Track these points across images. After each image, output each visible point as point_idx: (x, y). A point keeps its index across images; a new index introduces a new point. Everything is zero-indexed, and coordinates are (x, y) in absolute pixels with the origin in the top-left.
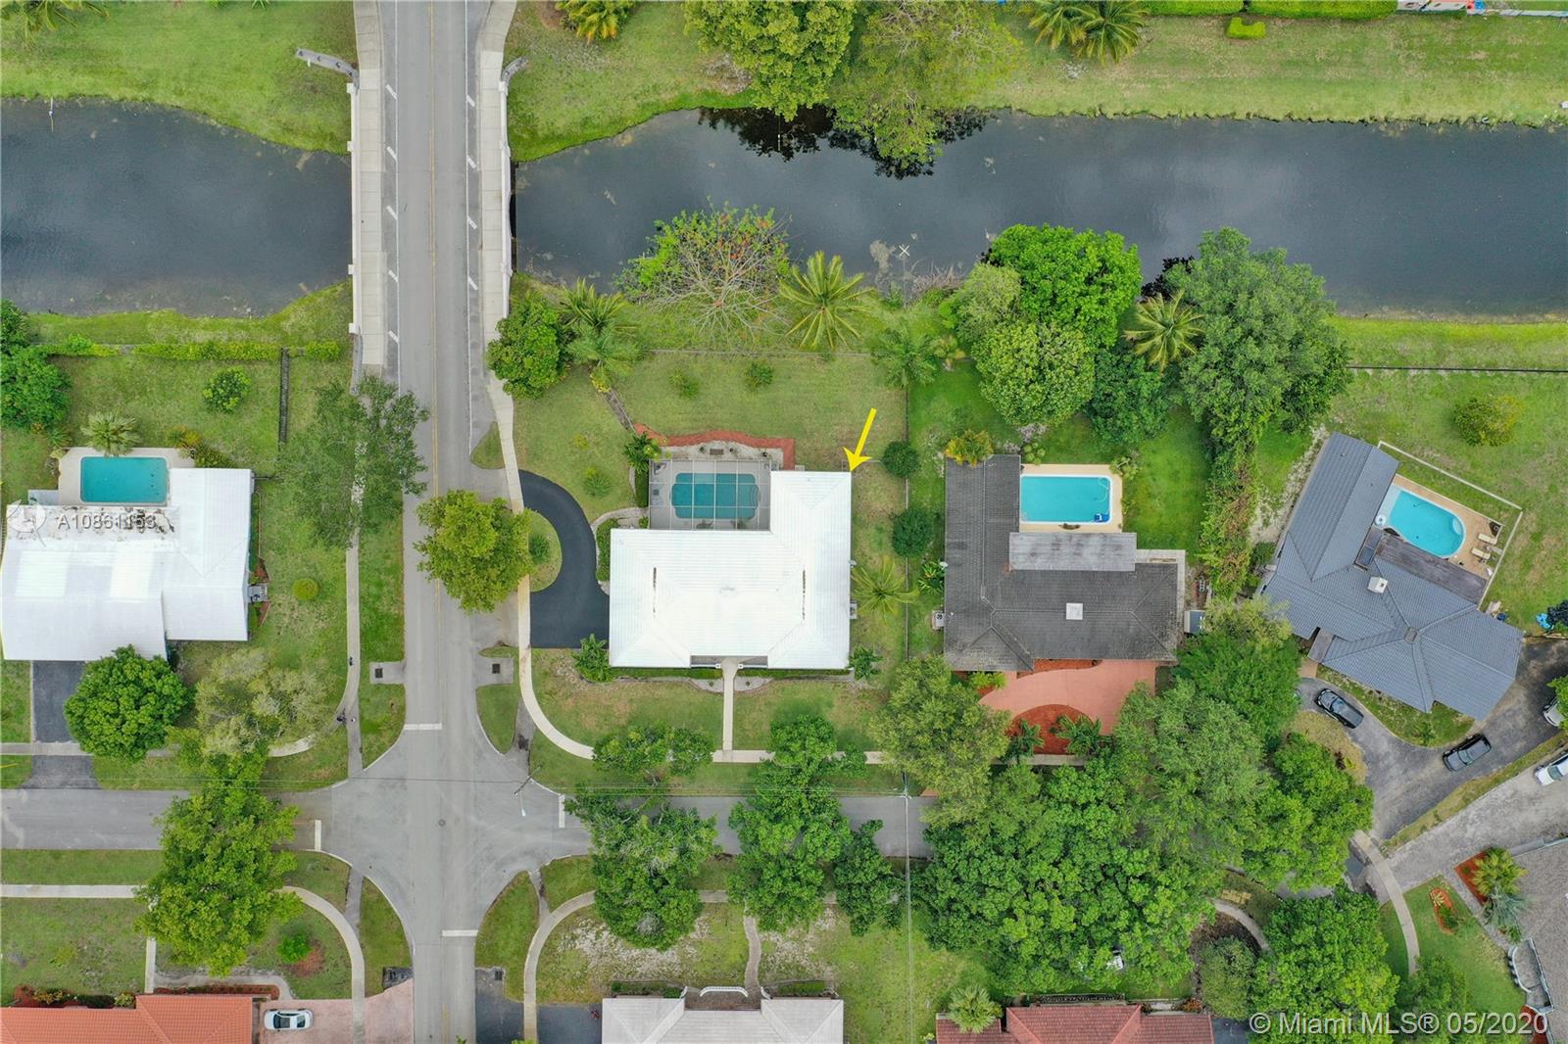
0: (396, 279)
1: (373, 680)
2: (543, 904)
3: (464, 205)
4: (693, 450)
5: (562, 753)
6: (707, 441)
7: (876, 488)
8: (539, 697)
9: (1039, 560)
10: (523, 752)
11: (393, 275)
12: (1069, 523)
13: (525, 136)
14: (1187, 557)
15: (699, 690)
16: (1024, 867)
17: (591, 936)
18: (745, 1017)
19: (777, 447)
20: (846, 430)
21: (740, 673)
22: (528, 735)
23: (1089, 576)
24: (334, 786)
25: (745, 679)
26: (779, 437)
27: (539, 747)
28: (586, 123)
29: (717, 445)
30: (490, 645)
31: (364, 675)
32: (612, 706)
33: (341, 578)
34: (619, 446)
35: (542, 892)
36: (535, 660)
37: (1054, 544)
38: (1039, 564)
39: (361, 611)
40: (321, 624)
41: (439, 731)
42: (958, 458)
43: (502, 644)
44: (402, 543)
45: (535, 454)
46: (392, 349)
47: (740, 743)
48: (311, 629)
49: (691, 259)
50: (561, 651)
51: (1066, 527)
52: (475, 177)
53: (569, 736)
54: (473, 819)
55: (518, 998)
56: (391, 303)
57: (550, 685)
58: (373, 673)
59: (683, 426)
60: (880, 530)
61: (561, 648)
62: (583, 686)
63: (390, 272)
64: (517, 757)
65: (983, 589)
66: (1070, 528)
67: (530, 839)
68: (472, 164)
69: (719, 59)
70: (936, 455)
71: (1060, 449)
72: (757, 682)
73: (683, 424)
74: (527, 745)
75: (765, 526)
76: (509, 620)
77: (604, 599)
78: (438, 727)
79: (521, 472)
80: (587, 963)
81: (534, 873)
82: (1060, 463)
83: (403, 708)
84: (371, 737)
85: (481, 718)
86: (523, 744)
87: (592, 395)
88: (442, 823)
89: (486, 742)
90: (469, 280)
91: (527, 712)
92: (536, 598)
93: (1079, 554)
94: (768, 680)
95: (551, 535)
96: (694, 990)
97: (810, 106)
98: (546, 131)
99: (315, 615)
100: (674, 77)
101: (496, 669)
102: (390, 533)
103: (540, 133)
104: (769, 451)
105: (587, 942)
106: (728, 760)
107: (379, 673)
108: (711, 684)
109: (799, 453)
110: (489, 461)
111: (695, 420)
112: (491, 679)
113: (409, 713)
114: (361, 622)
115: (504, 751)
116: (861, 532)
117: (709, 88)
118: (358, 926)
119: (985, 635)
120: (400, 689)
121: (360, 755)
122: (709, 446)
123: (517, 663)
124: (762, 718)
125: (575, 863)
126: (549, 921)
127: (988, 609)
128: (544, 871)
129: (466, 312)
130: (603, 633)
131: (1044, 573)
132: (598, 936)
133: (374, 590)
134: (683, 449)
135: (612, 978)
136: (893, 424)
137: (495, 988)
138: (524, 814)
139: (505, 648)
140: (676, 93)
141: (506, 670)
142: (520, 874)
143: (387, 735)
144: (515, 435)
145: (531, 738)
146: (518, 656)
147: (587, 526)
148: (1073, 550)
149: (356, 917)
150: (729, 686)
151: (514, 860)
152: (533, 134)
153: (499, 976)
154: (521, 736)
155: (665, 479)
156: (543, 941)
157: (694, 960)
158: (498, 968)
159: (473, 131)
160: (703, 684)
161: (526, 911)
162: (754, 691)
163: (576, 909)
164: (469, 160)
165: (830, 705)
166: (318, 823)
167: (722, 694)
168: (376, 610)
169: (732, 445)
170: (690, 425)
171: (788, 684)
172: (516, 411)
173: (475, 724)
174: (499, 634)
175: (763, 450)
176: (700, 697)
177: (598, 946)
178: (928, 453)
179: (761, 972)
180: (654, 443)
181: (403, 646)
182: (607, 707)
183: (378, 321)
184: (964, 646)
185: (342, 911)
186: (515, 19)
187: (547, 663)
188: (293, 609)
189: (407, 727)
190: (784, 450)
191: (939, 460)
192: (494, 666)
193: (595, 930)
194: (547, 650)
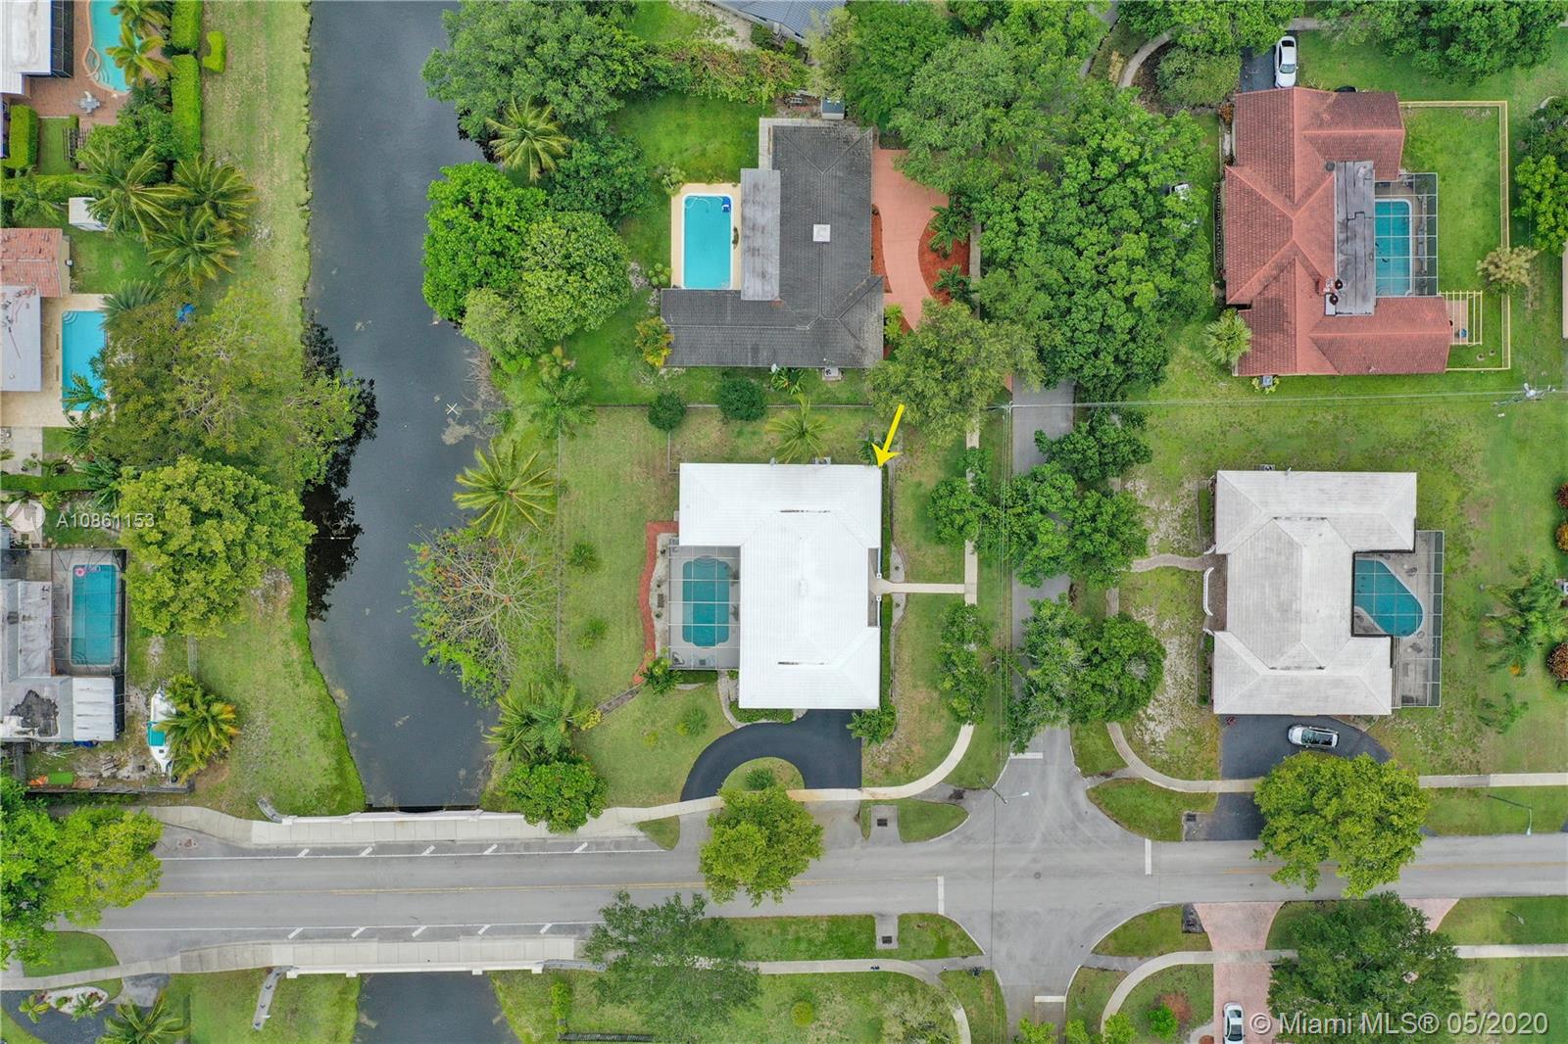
0: (487, 926)
1: (894, 945)
2: (1119, 774)
3: (410, 859)
4: (659, 625)
5: (968, 756)
6: (649, 611)
7: (698, 438)
8: (911, 779)
9: (770, 270)
10: (966, 795)
11: (483, 930)
12: (732, 239)
13: (338, 798)
14: (766, 116)
15: (903, 618)
16: (1083, 285)
17: (1152, 725)
18: (1234, 569)
19: (655, 540)
20: (637, 469)
21: (886, 576)
22: (950, 790)
23: (785, 219)
24: (1001, 984)
25: (892, 572)
26: (645, 538)
27: (962, 779)
28: (324, 736)
29: (654, 601)
30: (858, 828)
31: (889, 955)
32: (920, 706)
33: (791, 979)
34: (655, 701)
35: (1107, 775)
36: (874, 783)
37: (753, 255)
38: (774, 270)
39: (824, 958)
40: (838, 998)
41: (945, 880)
42: (664, 353)
43: (857, 818)
44: (756, 918)
45: (664, 785)
46: (558, 930)
47: (958, 576)
48: (843, 1008)
49: (462, 628)
50: (864, 758)
51: (735, 242)
52: (382, 848)
53: (950, 749)
54: (1033, 845)
55: (1214, 798)
56: (513, 931)
57: (898, 769)
58: (887, 946)
59: (633, 636)
60: (740, 433)
61: (861, 757)
62: (900, 734)
63: (480, 932)
64: (971, 801)
65: (799, 328)
66: (737, 237)
67: (1054, 787)
68: (368, 851)
69: (255, 600)
70: (662, 376)
71: (656, 248)
72: (895, 559)
73: (633, 635)
74: (959, 791)
75: (735, 551)
76: (833, 810)
77: (811, 714)
78: (941, 880)
79: (683, 799)
80: (1179, 729)
81: (1088, 783)
82: (670, 247)
83: (922, 916)
84: (951, 947)
85: (932, 837)
86: (958, 795)
87: (604, 727)
88: (1038, 875)
89: (956, 833)
90: (486, 853)
91: (926, 791)
92: (812, 781)
93: (763, 228)
94: (894, 548)
95: (746, 768)
96: (1207, 622)
97: (302, 508)
98: (334, 777)
99: (828, 1004)
100: (275, 646)
101: (882, 823)
102: (746, 930)
103: (336, 782)
104: (659, 548)
105: (1158, 729)
106: (974, 588)
107: (887, 940)
108: (898, 605)
109: (661, 517)
110: (671, 832)
111: (628, 623)
112: (893, 827)
113: (927, 909)
114: (836, 958)
115: (966, 814)
116: (742, 453)
117: (286, 611)
118: (1141, 959)
119: (845, 325)
120: (903, 919)
121: (970, 958)
122: (655, 609)
123: (877, 802)
124: (932, 554)
125: (1078, 742)
126: (1137, 768)
127: (820, 323)
128: (1085, 773)
129: (520, 856)
130: (845, 716)
131: (783, 264)
132: (1151, 719)
133: (803, 946)
134: (657, 635)
135: (1194, 705)
136: (631, 420)
137: (1202, 822)
138: (1027, 794)
139: (861, 813)
140: (291, 644)
141: (884, 812)
142: (1089, 798)
143: (949, 931)
144: (645, 805)
145: (952, 787)
146: (869, 801)
147: (737, 731)
148: (759, 234)
149: (1132, 960)
150: (899, 588)
151: (1075, 804)
152: (337, 789)
153: (1191, 818)
154: (951, 797)
155: (689, 654)
156: (1157, 774)
157: (1177, 621)
158: (1183, 818)
159: (335, 851)
160: (897, 614)
161: (1126, 791)
162: (905, 561)
163: (1124, 741)
164: (363, 854)
165: (919, 484)
166: (1038, 999)
167: (908, 595)
168: (824, 944)
169: (653, 585)
170: (633, 628)
171: (897, 528)
172: (620, 804)
173: (938, 844)
174: (847, 820)
175: (658, 554)
176: (910, 617)
177: (1162, 718)
178: (661, 384)
179: (1189, 554)
180: (650, 665)
181: (860, 916)
182: (921, 710)
183: (530, 945)
184: (858, 347)
185: (1125, 974)
186: (219, 809)
187: (876, 771)
188: (823, 1026)
189: (941, 912)
190: (658, 533)
191: (668, 374)
192: (879, 825)
193: (1146, 721)
194: (863, 772)
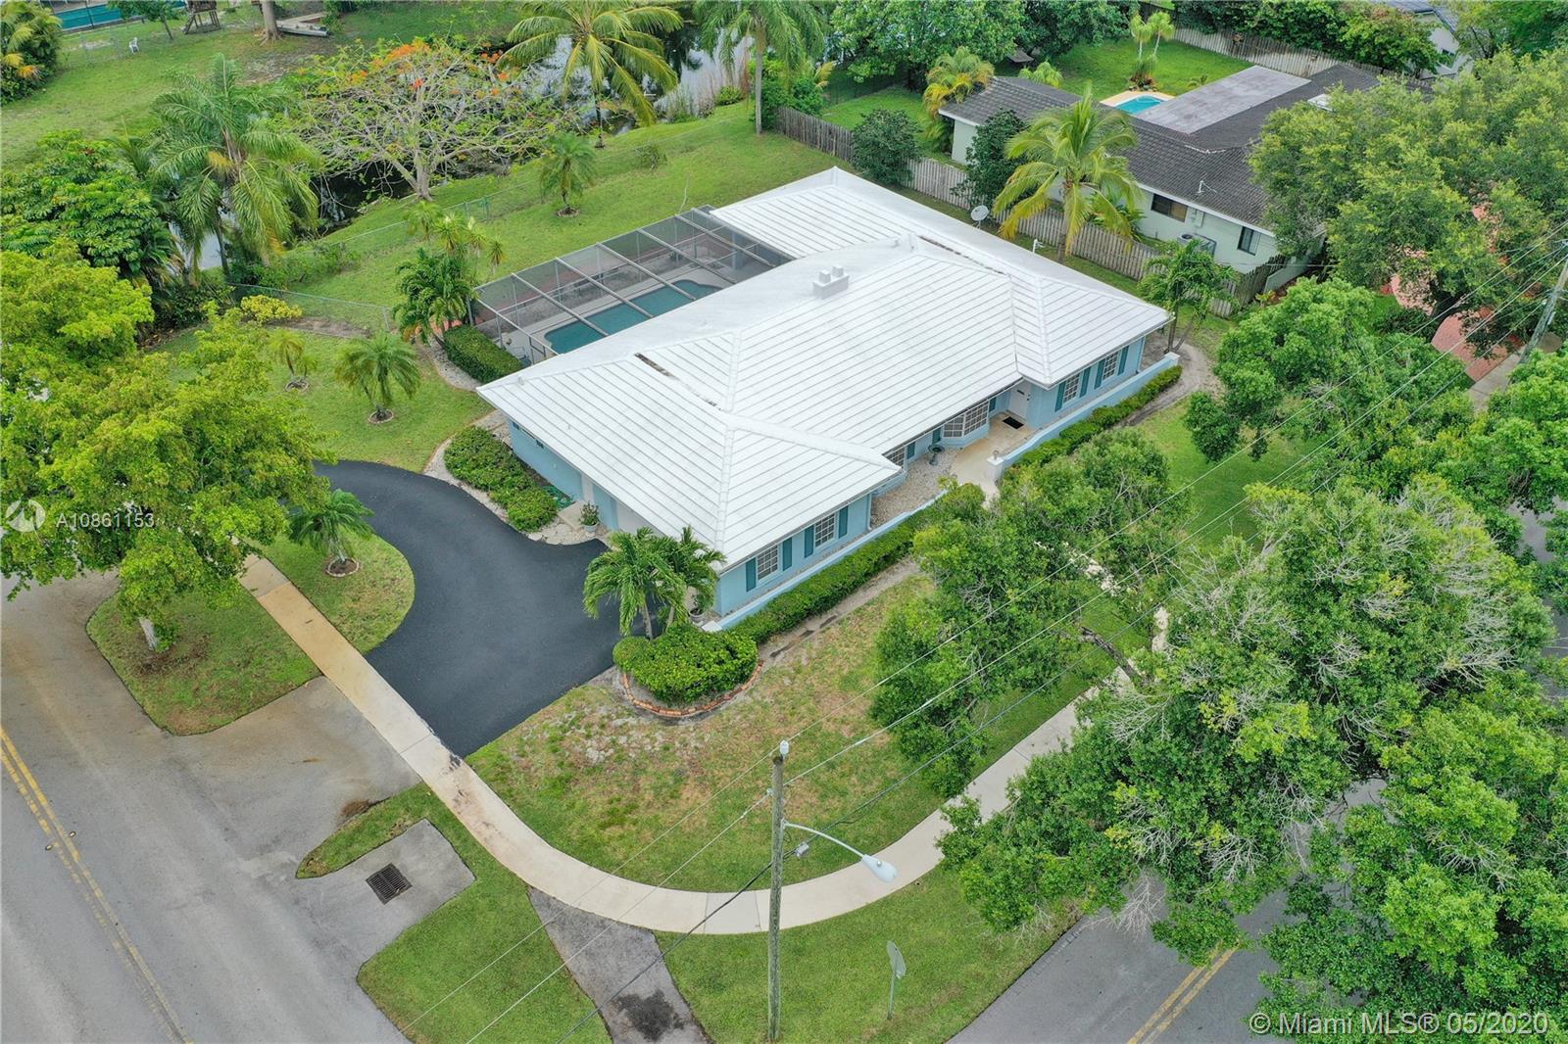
9: (1203, 117)
22: (644, 980)
27: (714, 986)
30: (323, 831)
37: (1193, 104)
38: (1210, 119)
43: (357, 810)
62: (695, 735)
65: (1191, 147)
76: (345, 743)
86: (651, 1019)
91: (585, 917)
93: (1236, 96)
101: (388, 883)
112: (390, 920)
123: (447, 823)
131: (1232, 118)
139: (383, 810)
141: (427, 862)
145: (663, 980)
146: (433, 800)
147: (420, 479)
148: (1221, 97)
154: (626, 1002)
182: (807, 738)
192: (375, 880)
194: (515, 733)
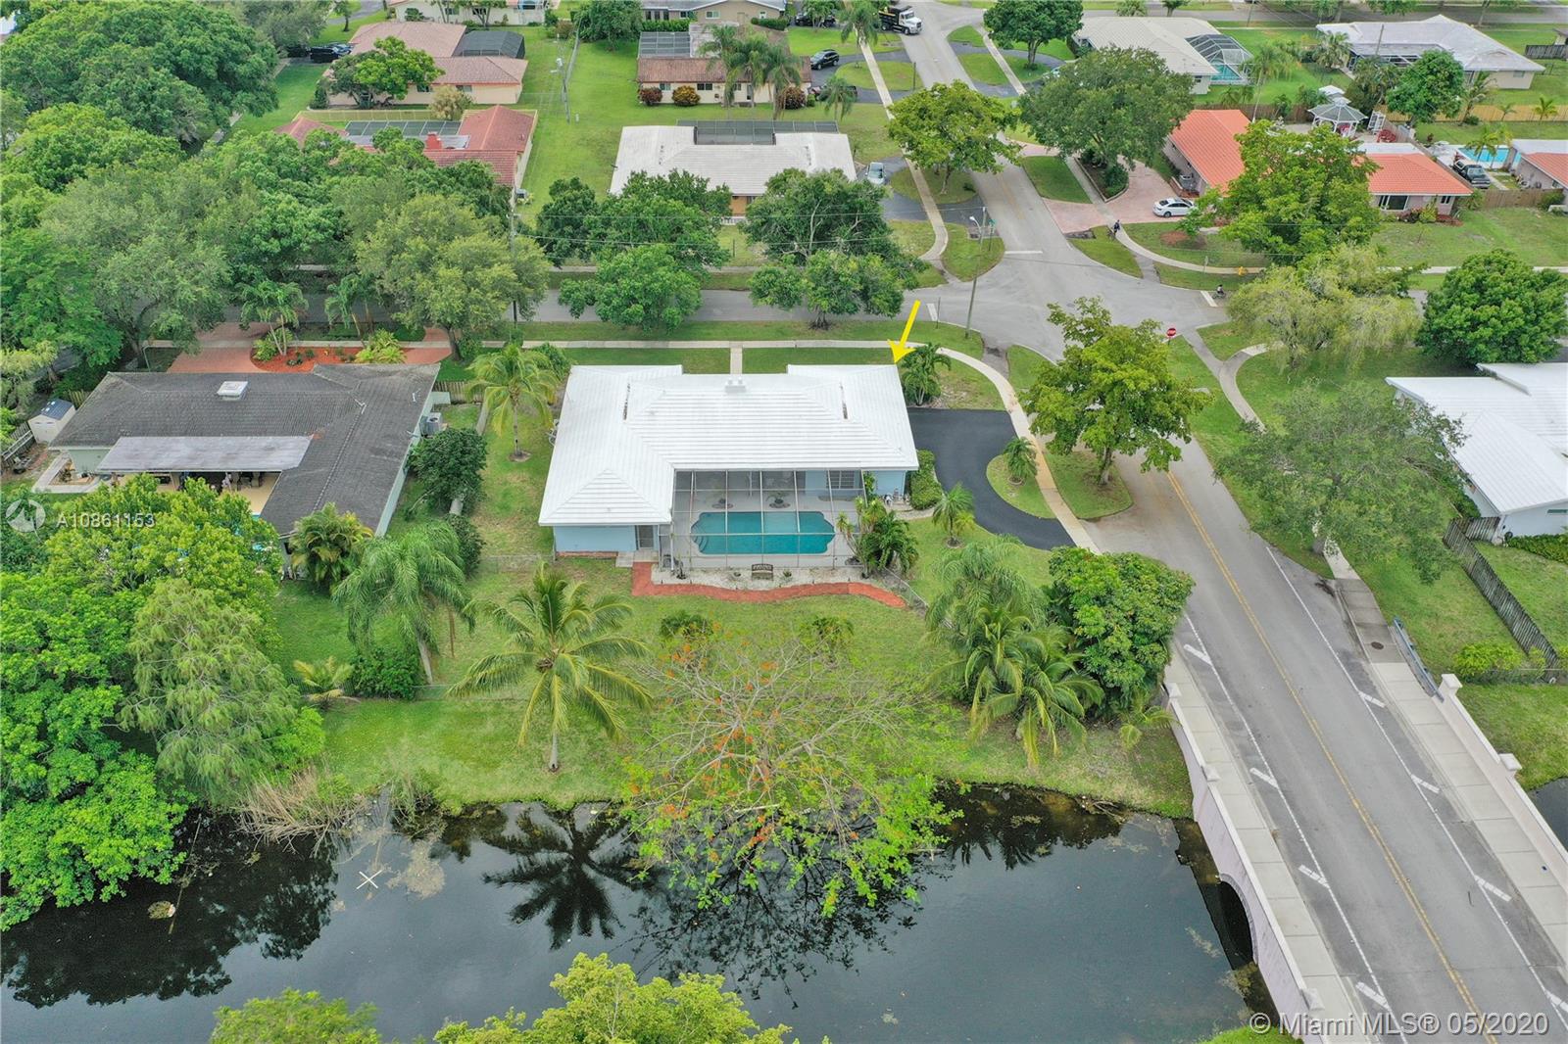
0: (1417, 780)
4: (804, 579)
6: (780, 589)
11: (1426, 785)
22: (990, 355)
23: (194, 430)
24: (1209, 325)
26: (656, 596)
27: (974, 349)
29: (763, 585)
38: (265, 441)
46: (1365, 682)
47: (720, 351)
50: (968, 407)
55: (950, 225)
57: (973, 386)
64: (999, 343)
74: (990, 350)
77: (920, 446)
81: (954, 281)
86: (995, 351)
90: (1274, 783)
91: (996, 370)
104: (676, 581)
106: (736, 343)
115: (1013, 345)
122: (777, 582)
128: (943, 282)
129: (1258, 737)
131: (260, 433)
134: (818, 581)
142: (970, 280)
145: (985, 354)
154: (998, 355)
161: (957, 263)
166: (1213, 305)
169: (736, 586)
175: (684, 581)
187: (981, 400)
190: (649, 583)
194: (985, 409)
